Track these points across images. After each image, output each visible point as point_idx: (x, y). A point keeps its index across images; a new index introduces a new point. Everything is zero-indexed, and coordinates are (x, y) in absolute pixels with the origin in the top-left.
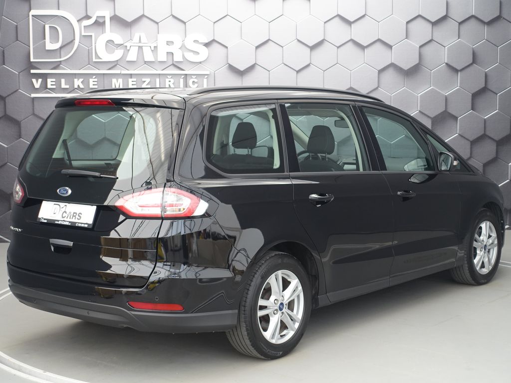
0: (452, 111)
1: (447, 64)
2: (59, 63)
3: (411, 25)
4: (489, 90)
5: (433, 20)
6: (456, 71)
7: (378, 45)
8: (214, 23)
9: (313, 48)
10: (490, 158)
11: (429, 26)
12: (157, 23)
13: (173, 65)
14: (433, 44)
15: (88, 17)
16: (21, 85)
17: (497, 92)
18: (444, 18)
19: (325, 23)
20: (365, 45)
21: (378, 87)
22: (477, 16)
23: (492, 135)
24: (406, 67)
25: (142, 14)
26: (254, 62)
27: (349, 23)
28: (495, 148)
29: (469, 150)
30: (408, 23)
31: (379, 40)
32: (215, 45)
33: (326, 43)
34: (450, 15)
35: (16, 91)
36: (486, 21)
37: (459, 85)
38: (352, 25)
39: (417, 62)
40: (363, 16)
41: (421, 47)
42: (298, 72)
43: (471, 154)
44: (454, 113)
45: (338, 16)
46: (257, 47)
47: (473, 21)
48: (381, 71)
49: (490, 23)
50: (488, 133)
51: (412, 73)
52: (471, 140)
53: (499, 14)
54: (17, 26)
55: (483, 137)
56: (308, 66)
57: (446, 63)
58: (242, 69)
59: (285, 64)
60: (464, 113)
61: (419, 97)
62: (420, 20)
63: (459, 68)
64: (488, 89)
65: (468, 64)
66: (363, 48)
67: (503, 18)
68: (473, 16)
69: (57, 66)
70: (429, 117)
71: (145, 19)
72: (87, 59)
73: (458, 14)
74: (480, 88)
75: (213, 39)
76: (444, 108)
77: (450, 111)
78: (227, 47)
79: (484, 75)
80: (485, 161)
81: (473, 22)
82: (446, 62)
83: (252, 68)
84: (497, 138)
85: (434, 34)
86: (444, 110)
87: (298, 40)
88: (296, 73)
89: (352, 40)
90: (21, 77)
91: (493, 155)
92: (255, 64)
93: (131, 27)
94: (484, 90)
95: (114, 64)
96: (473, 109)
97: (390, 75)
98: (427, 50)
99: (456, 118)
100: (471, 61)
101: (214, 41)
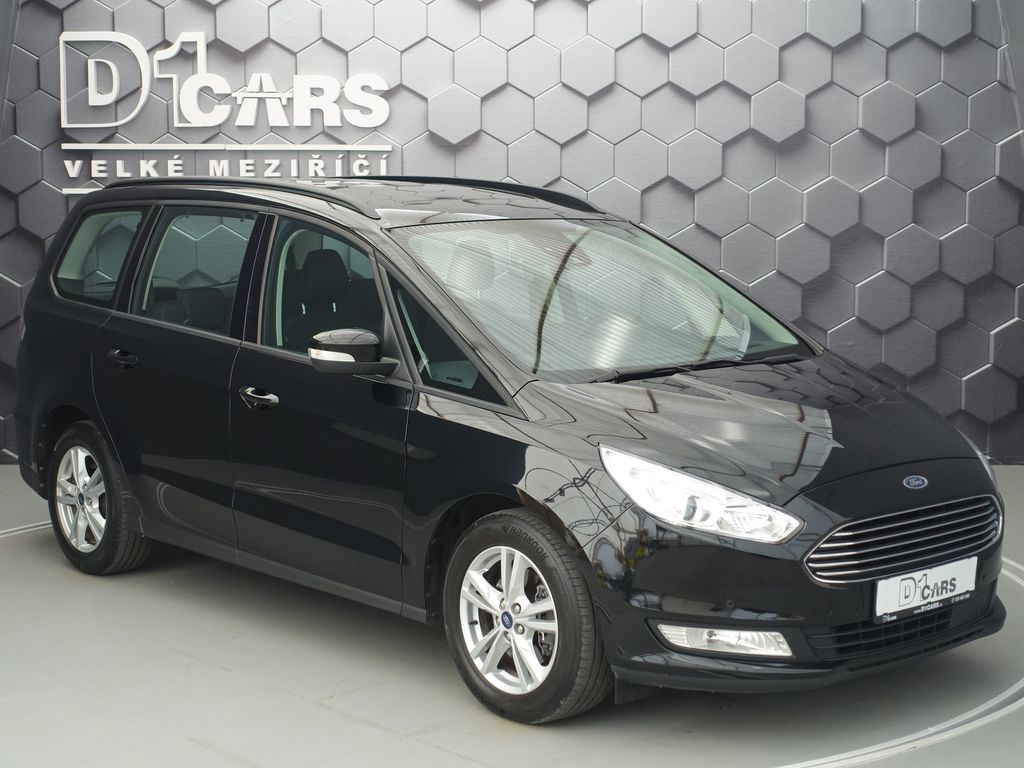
0: (873, 223)
1: (862, 131)
2: (114, 131)
3: (789, 54)
4: (951, 183)
5: (834, 43)
6: (880, 144)
7: (723, 93)
8: (402, 52)
9: (592, 100)
10: (951, 320)
11: (826, 56)
12: (294, 54)
13: (324, 133)
14: (835, 92)
15: (166, 44)
16: (45, 173)
17: (965, 188)
18: (858, 39)
19: (617, 50)
20: (697, 93)
21: (723, 176)
22: (924, 34)
23: (955, 275)
24: (778, 136)
25: (265, 36)
26: (479, 128)
27: (665, 50)
28: (962, 299)
29: (907, 304)
30: (782, 49)
31: (724, 84)
32: (404, 95)
33: (619, 90)
34: (869, 33)
35: (36, 183)
36: (944, 43)
37: (886, 173)
38: (671, 54)
39: (802, 127)
40: (693, 37)
41: (809, 97)
42: (563, 146)
43: (912, 311)
44: (876, 228)
45: (643, 36)
46: (484, 99)
47: (916, 45)
48: (727, 146)
49: (953, 48)
50: (947, 269)
51: (790, 148)
52: (912, 282)
53: (969, 30)
54: (38, 62)
55: (938, 277)
56: (583, 134)
57: (860, 129)
58: (454, 141)
59: (537, 131)
60: (898, 230)
61: (805, 197)
62: (806, 45)
63: (887, 139)
64: (947, 181)
65: (906, 131)
66: (692, 98)
67: (980, 39)
68: (916, 36)
69: (110, 136)
70: (824, 236)
71: (271, 47)
72: (164, 123)
73: (885, 31)
74: (930, 180)
75: (399, 82)
76: (857, 217)
77: (869, 226)
78: (426, 99)
79: (939, 153)
80: (940, 327)
81: (916, 47)
82: (860, 126)
83: (474, 138)
84: (965, 279)
85: (836, 71)
86: (857, 221)
87: (565, 85)
88: (559, 147)
89: (669, 84)
90: (45, 157)
91: (956, 314)
92: (481, 130)
93: (245, 62)
94: (939, 183)
95: (214, 133)
96: (916, 220)
97: (746, 153)
98: (822, 104)
99: (880, 239)
100: (912, 125)
101: (401, 87)
